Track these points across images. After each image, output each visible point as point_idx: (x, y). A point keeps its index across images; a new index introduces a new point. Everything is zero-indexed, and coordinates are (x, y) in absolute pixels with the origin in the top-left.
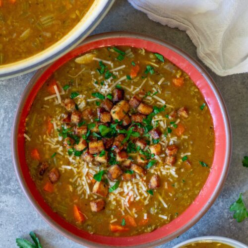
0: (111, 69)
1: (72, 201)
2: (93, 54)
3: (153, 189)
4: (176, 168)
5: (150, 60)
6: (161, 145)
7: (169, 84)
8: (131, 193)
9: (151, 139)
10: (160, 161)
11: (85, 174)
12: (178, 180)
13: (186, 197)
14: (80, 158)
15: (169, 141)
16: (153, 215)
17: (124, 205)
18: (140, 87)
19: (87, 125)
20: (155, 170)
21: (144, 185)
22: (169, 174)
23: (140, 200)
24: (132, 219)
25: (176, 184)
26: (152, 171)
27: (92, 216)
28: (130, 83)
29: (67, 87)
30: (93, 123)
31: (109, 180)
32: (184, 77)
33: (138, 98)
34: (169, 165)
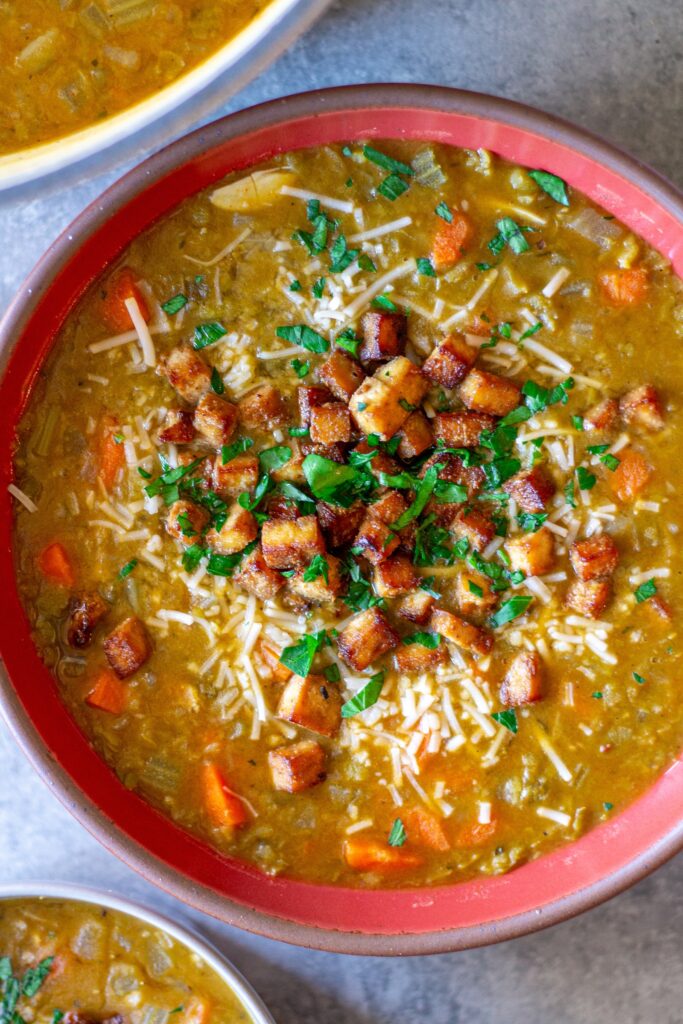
0: (353, 231)
1: (196, 745)
2: (281, 171)
3: (518, 709)
4: (610, 627)
5: (510, 196)
6: (552, 536)
7: (587, 293)
8: (430, 722)
9: (512, 512)
10: (547, 599)
11: (249, 643)
12: (619, 677)
13: (646, 738)
14: (230, 582)
15: (584, 521)
16: (516, 807)
17: (403, 767)
18: (471, 305)
19: (259, 455)
20: (527, 634)
21: (481, 689)
22: (580, 652)
23: (463, 749)
24: (433, 820)
25: (608, 688)
26: (515, 638)
27: (275, 807)
28: (432, 287)
29: (177, 303)
30: (284, 444)
31: (343, 670)
32: (649, 266)
33: (459, 347)
34: (581, 615)
